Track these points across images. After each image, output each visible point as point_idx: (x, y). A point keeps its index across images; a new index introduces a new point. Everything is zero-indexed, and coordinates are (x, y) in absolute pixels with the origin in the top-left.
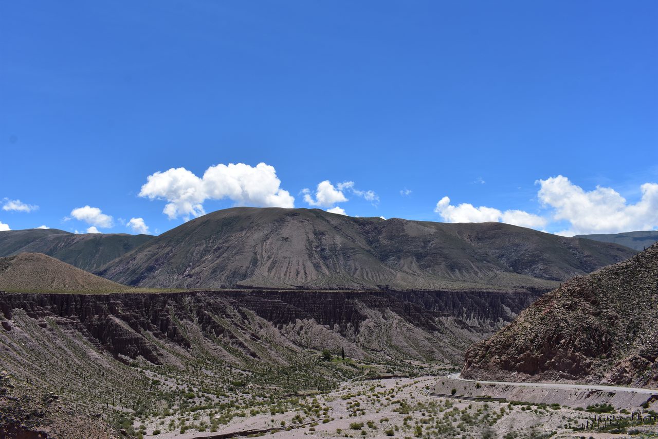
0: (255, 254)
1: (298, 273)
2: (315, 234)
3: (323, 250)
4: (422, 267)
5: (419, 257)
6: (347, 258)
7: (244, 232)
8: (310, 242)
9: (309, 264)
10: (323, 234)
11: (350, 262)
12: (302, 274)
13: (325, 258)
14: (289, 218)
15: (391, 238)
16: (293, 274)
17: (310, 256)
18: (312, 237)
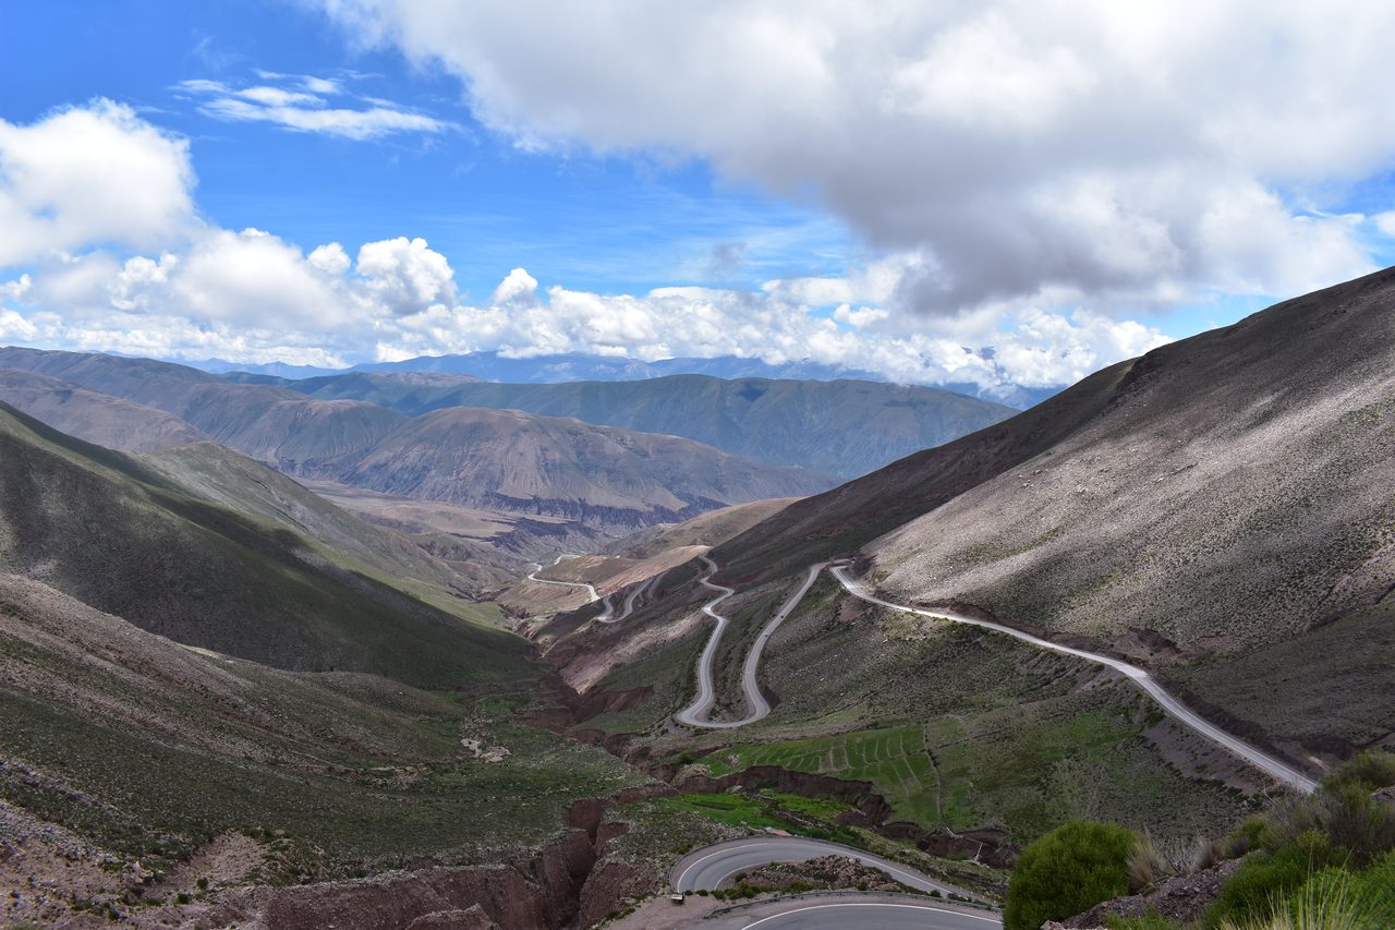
0: (502, 466)
1: (532, 484)
2: (542, 450)
3: (547, 464)
4: (610, 481)
5: (610, 472)
6: (562, 472)
7: (491, 443)
8: (539, 458)
9: (538, 477)
10: (546, 450)
11: (564, 477)
12: (534, 485)
13: (548, 471)
14: (522, 434)
15: (594, 453)
16: (529, 484)
17: (539, 469)
18: (539, 452)
